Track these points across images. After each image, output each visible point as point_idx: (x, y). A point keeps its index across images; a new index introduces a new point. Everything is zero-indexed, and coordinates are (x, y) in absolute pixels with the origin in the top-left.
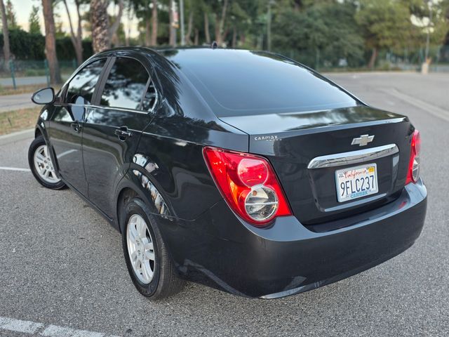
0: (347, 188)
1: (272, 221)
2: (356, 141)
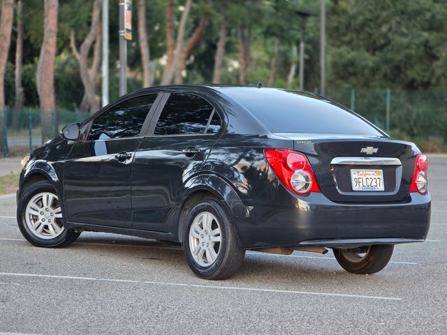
0: (359, 182)
1: (308, 194)
2: (364, 150)
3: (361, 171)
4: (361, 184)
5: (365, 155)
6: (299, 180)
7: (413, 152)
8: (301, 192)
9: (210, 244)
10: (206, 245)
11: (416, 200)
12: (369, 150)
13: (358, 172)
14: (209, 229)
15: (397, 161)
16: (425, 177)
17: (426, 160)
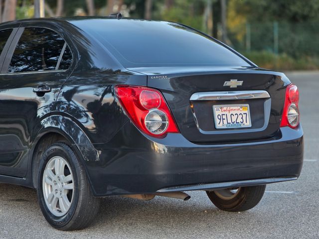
0: (223, 119)
1: (165, 135)
2: (227, 84)
3: (225, 107)
4: (225, 121)
5: (229, 89)
6: (155, 120)
7: (283, 83)
8: (156, 133)
9: (63, 191)
10: (59, 192)
11: (287, 135)
12: (233, 83)
13: (221, 108)
14: (62, 176)
15: (264, 94)
16: (297, 109)
17: (297, 91)
